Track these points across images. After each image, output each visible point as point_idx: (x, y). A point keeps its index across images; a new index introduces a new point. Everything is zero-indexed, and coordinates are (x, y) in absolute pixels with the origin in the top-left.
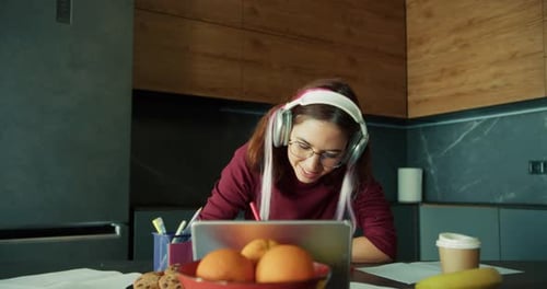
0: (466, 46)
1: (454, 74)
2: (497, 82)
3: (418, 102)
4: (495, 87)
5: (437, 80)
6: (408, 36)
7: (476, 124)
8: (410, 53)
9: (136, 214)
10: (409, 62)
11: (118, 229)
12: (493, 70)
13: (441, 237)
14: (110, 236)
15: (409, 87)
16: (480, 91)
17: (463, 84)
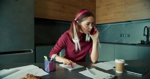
0: (109, 9)
1: (106, 15)
2: (115, 17)
3: (98, 21)
4: (114, 18)
5: (102, 16)
6: (96, 6)
7: (109, 26)
8: (96, 10)
9: (36, 47)
10: (96, 12)
11: (32, 51)
12: (114, 15)
13: (116, 60)
14: (31, 53)
15: (96, 17)
16: (112, 19)
17: (108, 17)
